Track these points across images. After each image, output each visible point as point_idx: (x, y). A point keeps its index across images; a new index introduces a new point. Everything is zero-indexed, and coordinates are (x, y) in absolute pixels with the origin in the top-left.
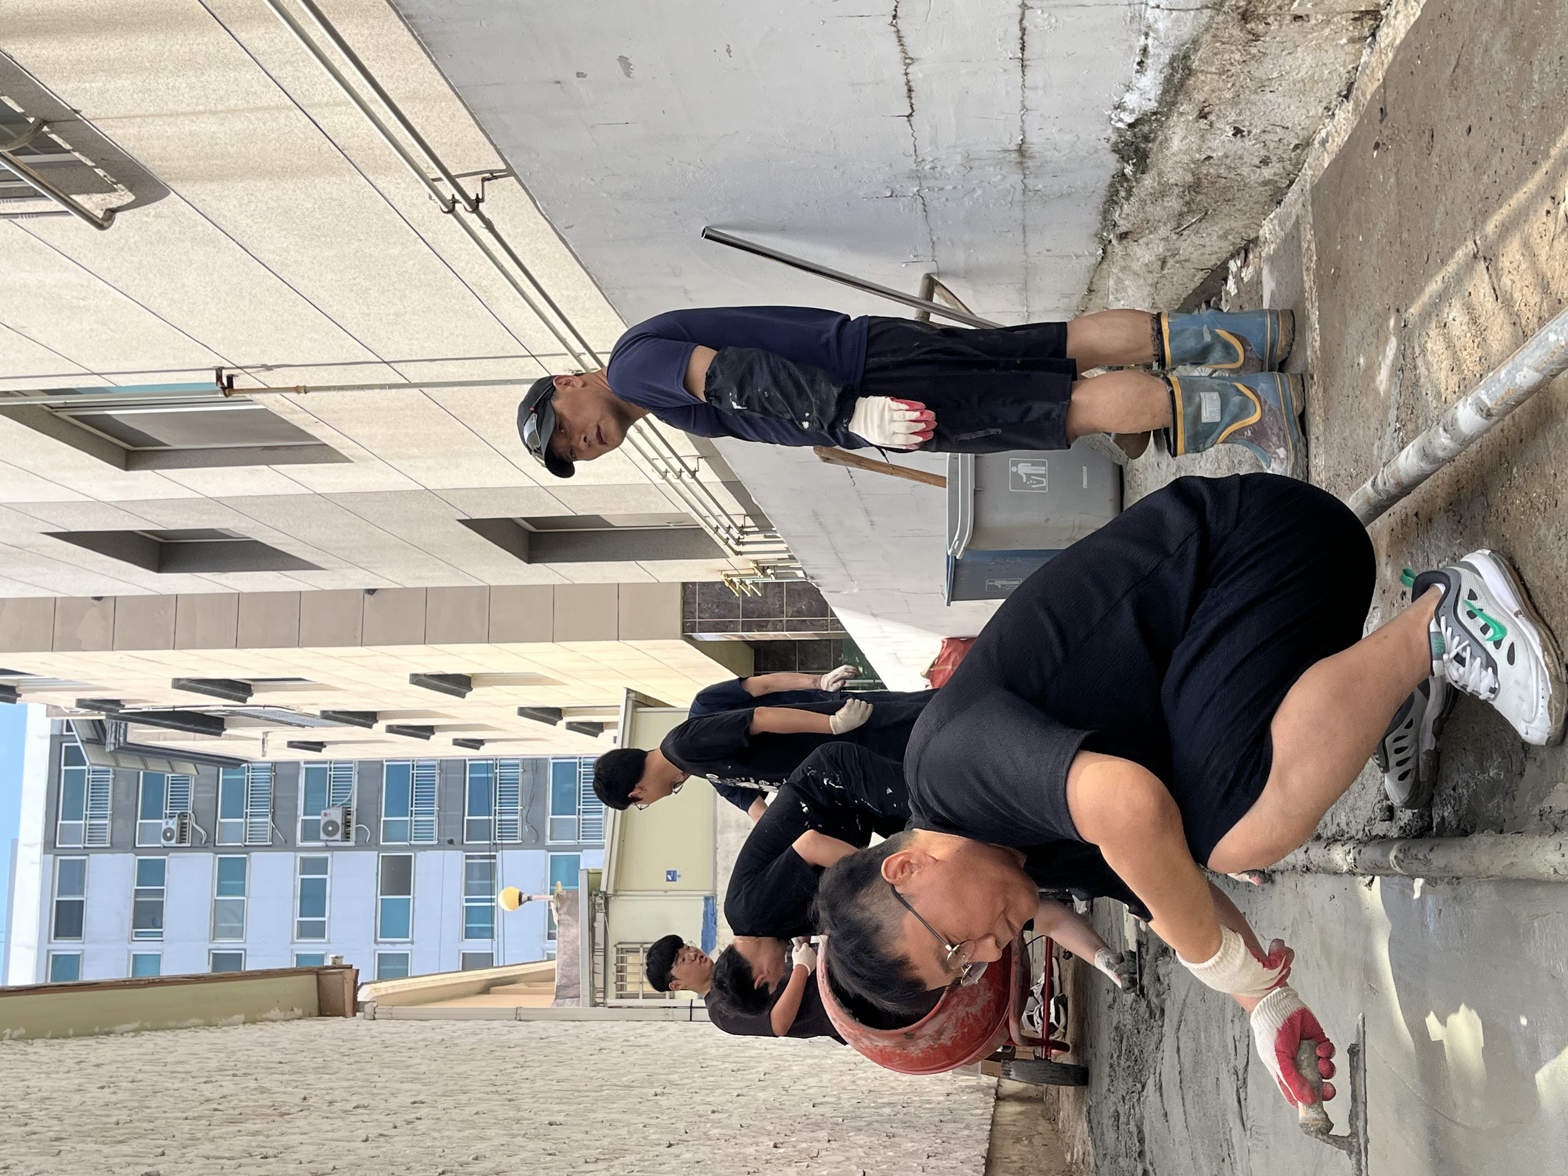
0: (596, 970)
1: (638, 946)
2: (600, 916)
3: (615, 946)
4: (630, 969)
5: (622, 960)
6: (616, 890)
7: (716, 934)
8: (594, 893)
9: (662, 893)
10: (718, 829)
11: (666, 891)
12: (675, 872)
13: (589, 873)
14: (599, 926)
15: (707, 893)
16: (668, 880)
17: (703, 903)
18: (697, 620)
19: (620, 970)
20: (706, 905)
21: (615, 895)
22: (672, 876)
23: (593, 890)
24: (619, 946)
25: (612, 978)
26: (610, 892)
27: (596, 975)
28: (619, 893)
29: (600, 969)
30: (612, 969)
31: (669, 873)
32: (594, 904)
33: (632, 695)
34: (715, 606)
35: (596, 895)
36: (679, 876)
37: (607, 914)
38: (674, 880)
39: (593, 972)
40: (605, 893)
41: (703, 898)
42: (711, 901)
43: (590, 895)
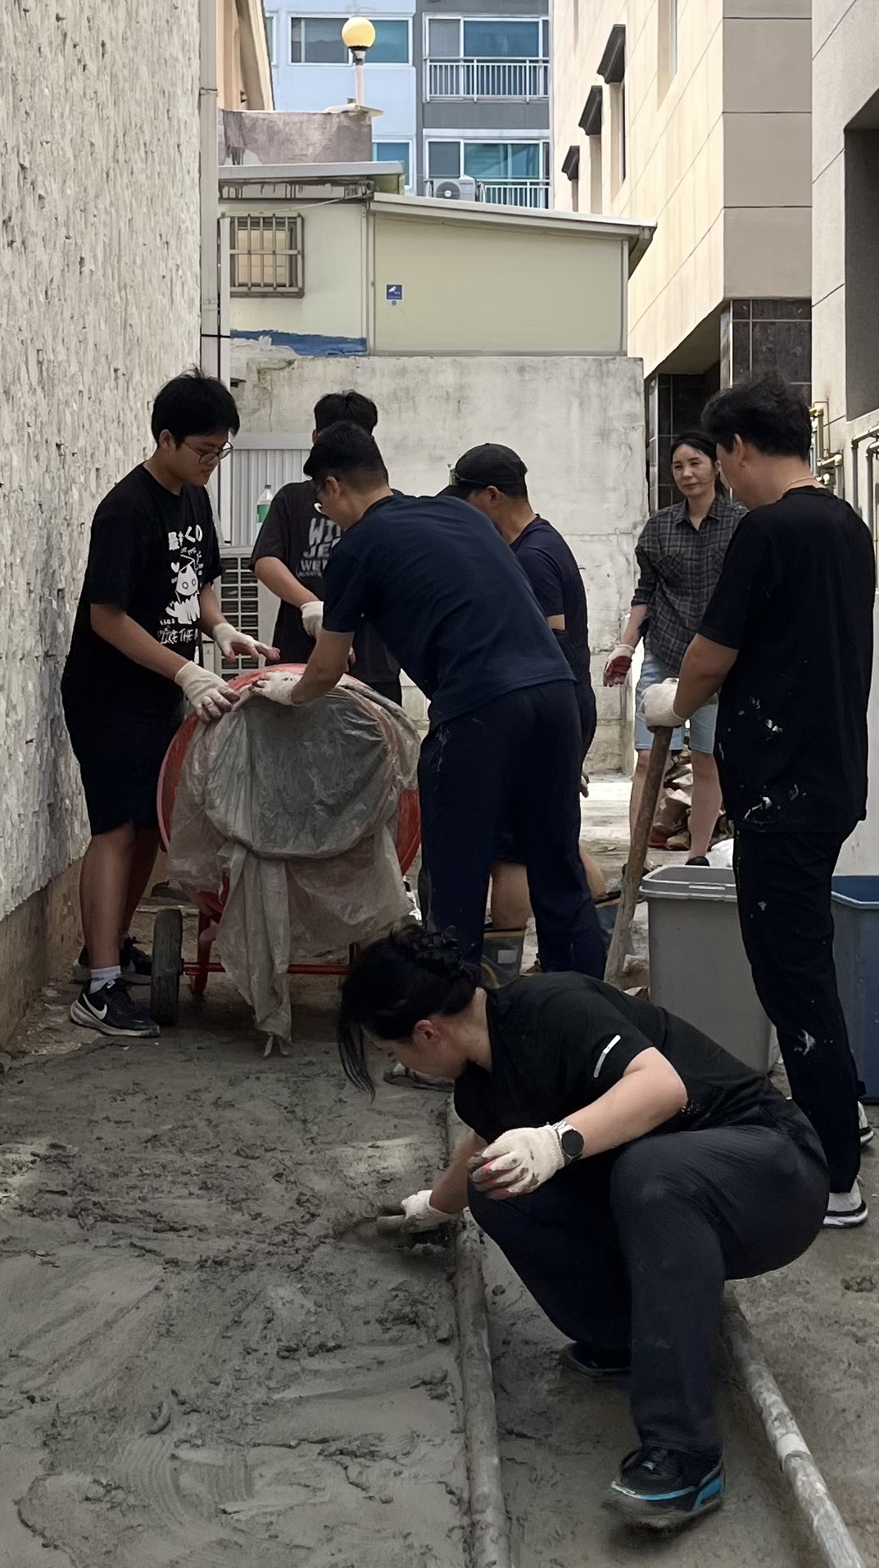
0: (266, 187)
2: (339, 192)
4: (268, 234)
5: (280, 223)
6: (374, 213)
7: (316, 355)
8: (372, 182)
10: (457, 358)
11: (373, 284)
12: (400, 297)
13: (399, 175)
14: (326, 191)
15: (371, 342)
16: (389, 287)
17: (358, 336)
18: (751, 321)
19: (267, 222)
20: (355, 341)
21: (370, 214)
22: (395, 293)
23: (376, 182)
24: (299, 221)
25: (256, 211)
26: (373, 207)
27: (259, 186)
28: (371, 219)
29: (268, 192)
30: (267, 211)
31: (399, 288)
32: (355, 183)
33: (647, 234)
34: (770, 346)
35: (368, 186)
36: (394, 303)
37: (343, 201)
38: (390, 295)
39: (263, 183)
40: (371, 198)
41: (364, 336)
42: (360, 348)
43: (369, 177)
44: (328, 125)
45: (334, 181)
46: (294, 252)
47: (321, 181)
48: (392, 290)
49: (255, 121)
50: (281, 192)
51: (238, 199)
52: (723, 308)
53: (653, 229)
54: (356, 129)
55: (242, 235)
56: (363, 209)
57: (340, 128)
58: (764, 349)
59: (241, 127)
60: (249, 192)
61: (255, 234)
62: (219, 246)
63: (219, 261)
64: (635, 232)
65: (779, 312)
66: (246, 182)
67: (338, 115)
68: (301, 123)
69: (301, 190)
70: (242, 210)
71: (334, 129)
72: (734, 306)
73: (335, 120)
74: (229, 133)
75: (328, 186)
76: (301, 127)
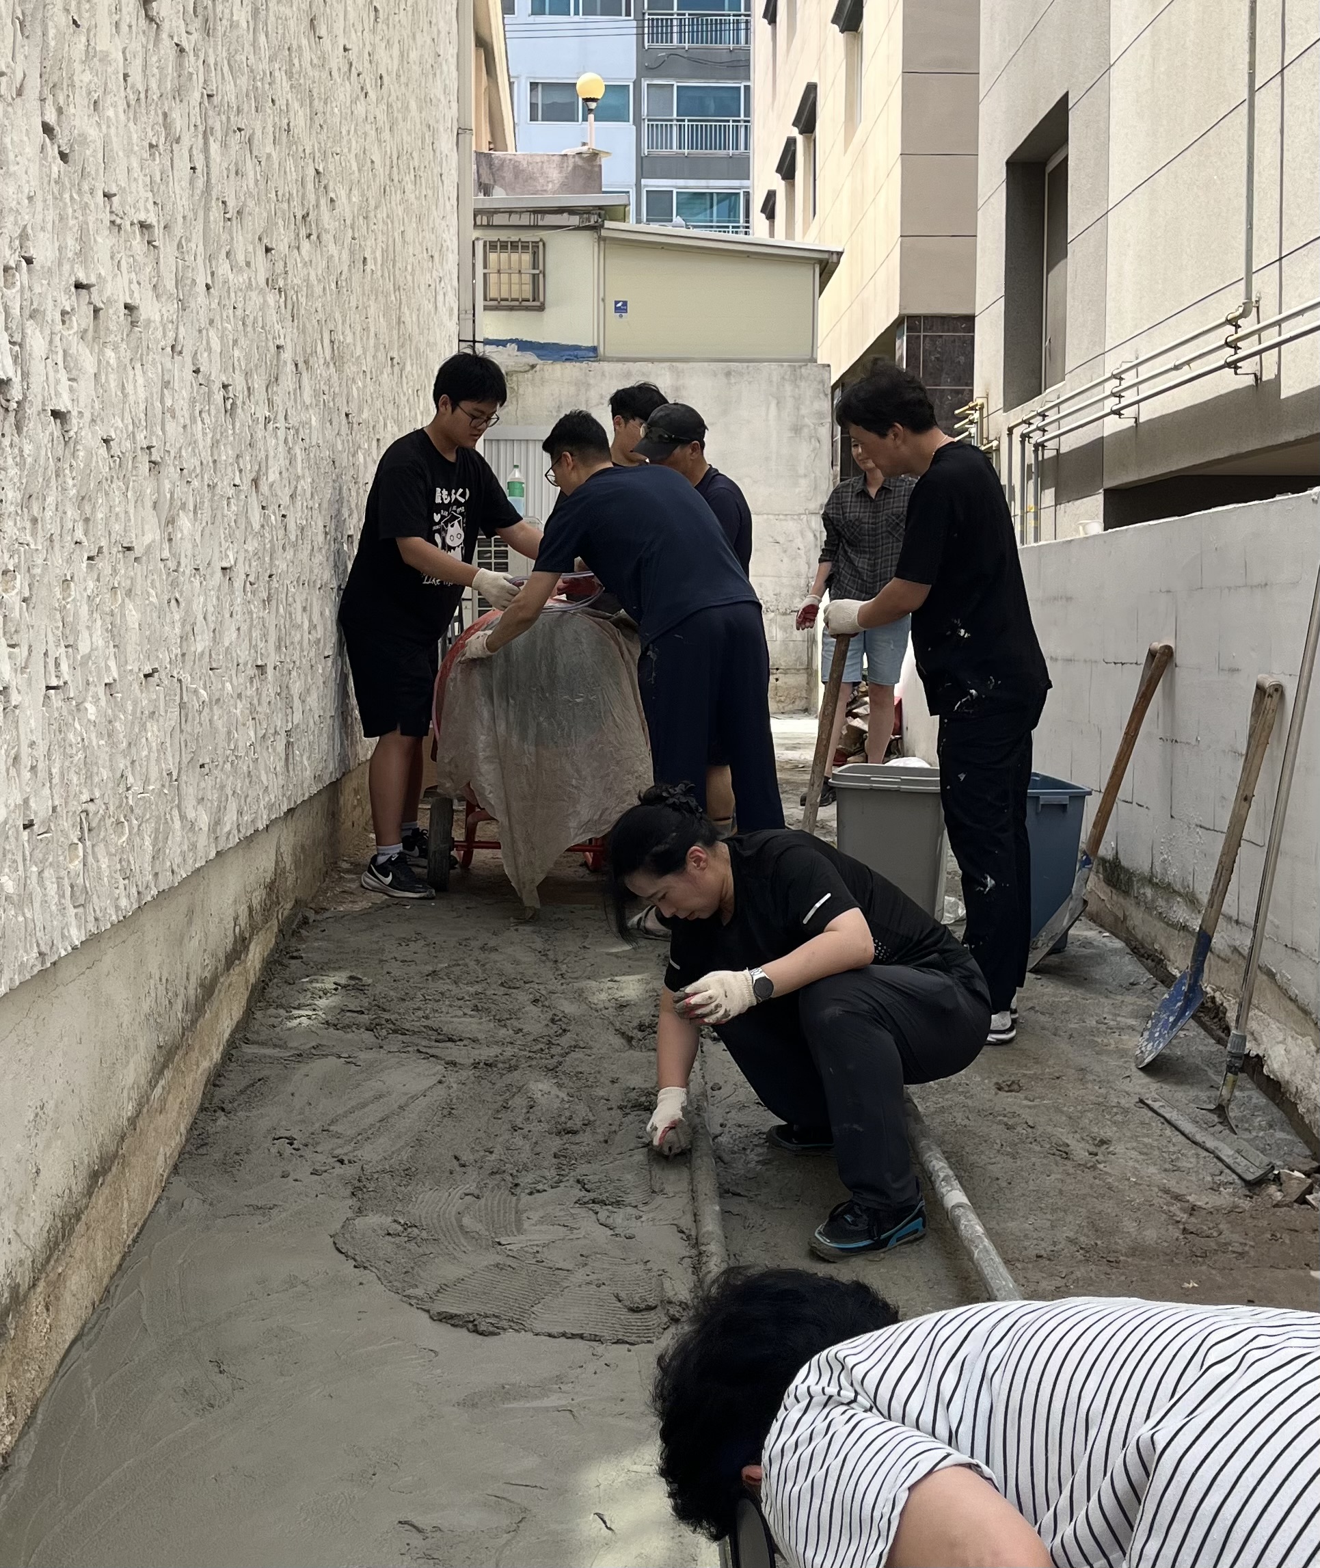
0: (513, 216)
1: (541, 267)
2: (575, 220)
3: (541, 240)
4: (515, 256)
5: (525, 247)
6: (605, 239)
7: (555, 360)
8: (603, 212)
9: (602, 295)
10: (674, 364)
11: (603, 300)
12: (626, 311)
13: (625, 206)
14: (564, 219)
15: (601, 349)
16: (617, 303)
17: (590, 344)
18: (922, 334)
19: (514, 246)
20: (588, 349)
21: (601, 239)
22: (621, 308)
23: (606, 212)
24: (541, 244)
25: (504, 236)
26: (604, 233)
27: (507, 215)
28: (602, 243)
29: (515, 220)
30: (514, 236)
31: (625, 303)
32: (588, 212)
33: (835, 256)
34: (938, 355)
35: (599, 215)
36: (621, 316)
37: (578, 228)
38: (617, 309)
39: (510, 212)
40: (602, 226)
41: (596, 344)
42: (592, 354)
43: (600, 207)
44: (565, 165)
45: (571, 211)
46: (537, 272)
47: (560, 211)
48: (619, 305)
49: (503, 161)
50: (525, 220)
51: (489, 226)
52: (898, 323)
53: (840, 254)
54: (589, 168)
55: (493, 257)
56: (596, 236)
57: (576, 167)
58: (933, 358)
59: (491, 165)
60: (498, 220)
61: (504, 256)
62: (474, 265)
63: (474, 278)
64: (826, 256)
65: (946, 327)
66: (496, 211)
67: (574, 156)
68: (543, 162)
69: (542, 219)
70: (493, 236)
71: (570, 168)
72: (907, 323)
73: (571, 161)
74: (481, 171)
75: (565, 215)
76: (542, 167)
